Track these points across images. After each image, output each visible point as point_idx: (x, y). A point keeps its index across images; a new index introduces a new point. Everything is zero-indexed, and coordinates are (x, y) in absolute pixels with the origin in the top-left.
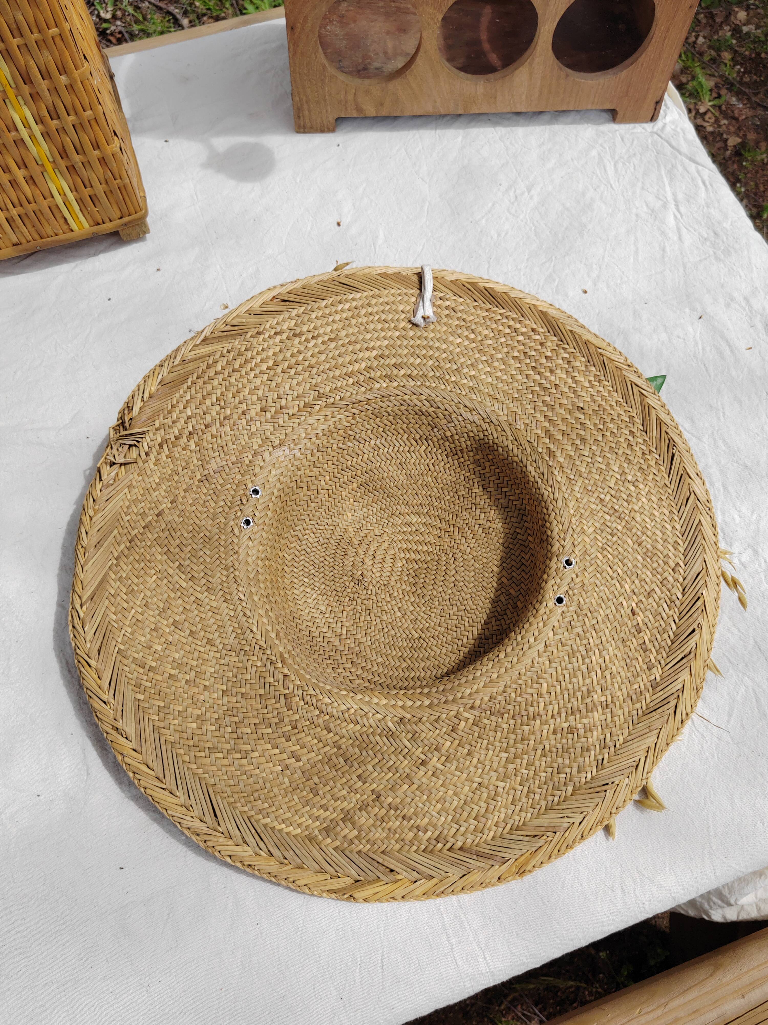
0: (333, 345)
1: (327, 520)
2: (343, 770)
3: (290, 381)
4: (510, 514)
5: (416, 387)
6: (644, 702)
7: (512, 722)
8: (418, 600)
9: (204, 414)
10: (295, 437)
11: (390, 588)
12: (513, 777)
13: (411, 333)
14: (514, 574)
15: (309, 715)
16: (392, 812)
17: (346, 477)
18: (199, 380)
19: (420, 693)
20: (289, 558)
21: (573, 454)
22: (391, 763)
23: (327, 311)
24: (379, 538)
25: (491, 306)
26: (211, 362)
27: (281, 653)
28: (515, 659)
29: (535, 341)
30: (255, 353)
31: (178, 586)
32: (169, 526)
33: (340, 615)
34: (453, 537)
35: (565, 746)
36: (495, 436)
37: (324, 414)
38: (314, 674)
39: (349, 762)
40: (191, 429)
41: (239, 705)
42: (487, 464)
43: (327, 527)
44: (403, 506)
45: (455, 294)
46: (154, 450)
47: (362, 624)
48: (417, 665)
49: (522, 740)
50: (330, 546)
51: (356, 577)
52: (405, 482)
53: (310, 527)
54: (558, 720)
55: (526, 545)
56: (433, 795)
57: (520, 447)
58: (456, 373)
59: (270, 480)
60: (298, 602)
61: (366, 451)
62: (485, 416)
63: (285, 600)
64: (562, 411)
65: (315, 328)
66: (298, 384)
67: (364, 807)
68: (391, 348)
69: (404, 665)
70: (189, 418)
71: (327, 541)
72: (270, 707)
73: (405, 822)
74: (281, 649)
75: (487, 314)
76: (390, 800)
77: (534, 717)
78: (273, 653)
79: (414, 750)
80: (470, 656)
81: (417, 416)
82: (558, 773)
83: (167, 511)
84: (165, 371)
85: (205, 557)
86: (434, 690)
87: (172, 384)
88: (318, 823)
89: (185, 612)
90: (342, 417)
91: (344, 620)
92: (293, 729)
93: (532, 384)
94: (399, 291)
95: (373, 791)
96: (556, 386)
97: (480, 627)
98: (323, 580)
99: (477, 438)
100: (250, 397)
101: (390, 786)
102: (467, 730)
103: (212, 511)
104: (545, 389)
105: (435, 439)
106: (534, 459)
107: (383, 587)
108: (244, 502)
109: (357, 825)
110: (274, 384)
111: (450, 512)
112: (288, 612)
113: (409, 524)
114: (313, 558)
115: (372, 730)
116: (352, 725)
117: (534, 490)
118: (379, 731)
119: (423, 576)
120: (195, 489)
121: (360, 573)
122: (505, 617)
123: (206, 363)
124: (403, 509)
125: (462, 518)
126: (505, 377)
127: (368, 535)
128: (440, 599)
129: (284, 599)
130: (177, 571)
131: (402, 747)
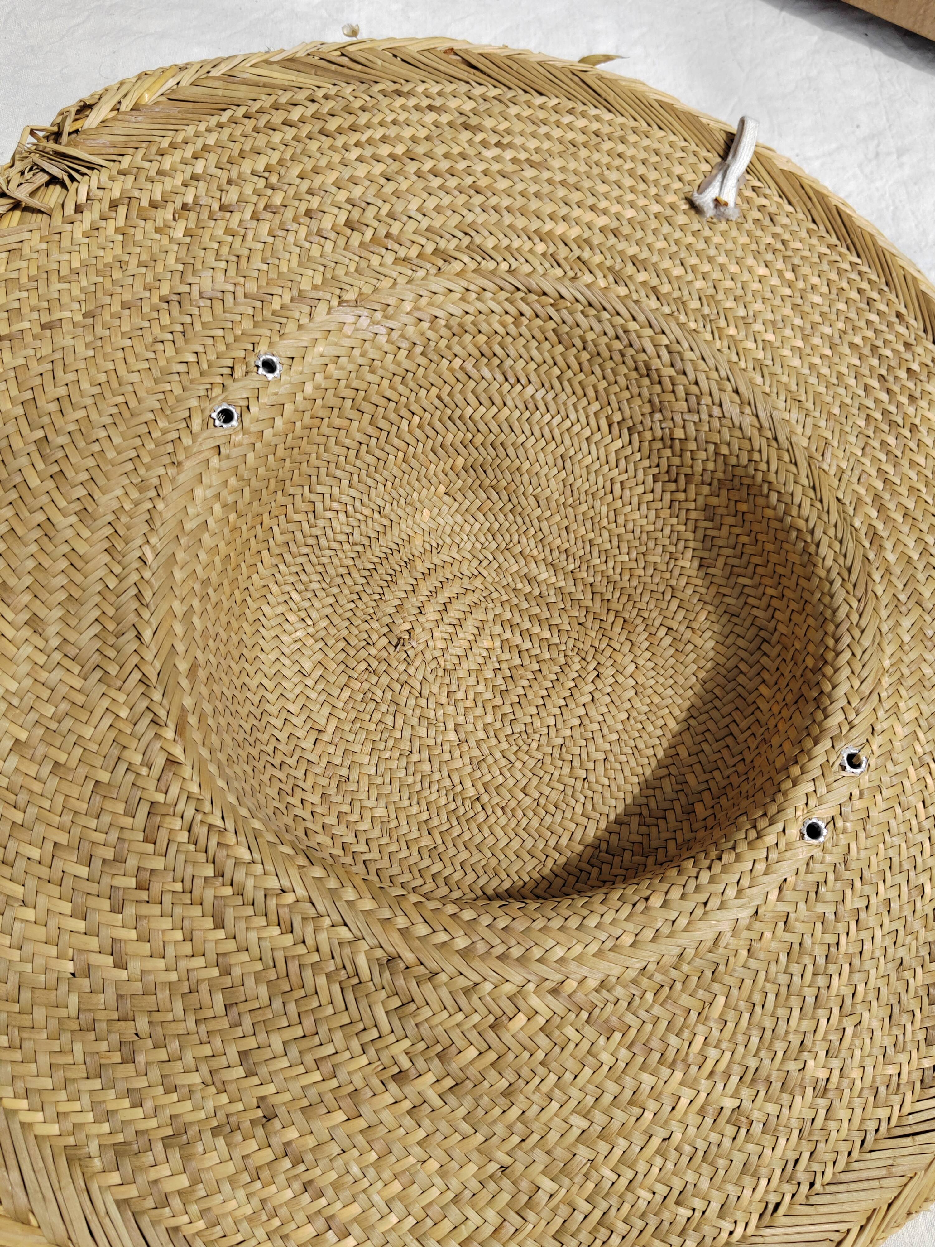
0: (529, 173)
1: (382, 503)
2: (214, 1025)
3: (425, 195)
4: (737, 629)
5: (658, 314)
6: (897, 1108)
7: (624, 1054)
8: (498, 725)
9: (230, 182)
10: (392, 301)
11: (454, 681)
12: (579, 1179)
13: (681, 219)
14: (705, 746)
15: (189, 871)
16: (287, 1163)
17: (450, 437)
18: (246, 121)
19: (454, 916)
20: (280, 538)
21: (916, 556)
22: (329, 1049)
23: (541, 115)
24: (466, 579)
25: (838, 242)
26: (283, 100)
27: (183, 708)
28: (683, 921)
29: (898, 335)
30: (376, 120)
31: (18, 479)
32: (58, 355)
33: (336, 692)
34: (610, 634)
35: (714, 1148)
36: (773, 468)
37: (465, 284)
38: (236, 784)
39: (234, 1011)
40: (189, 199)
41: (37, 787)
42: (730, 520)
43: (376, 515)
44: (532, 543)
45: (782, 194)
46: (96, 206)
47: (372, 727)
48: (452, 851)
49: (631, 1103)
50: (369, 552)
51: (397, 631)
52: (556, 495)
53: (344, 499)
54: (720, 1086)
55: (750, 699)
56: (392, 1158)
57: (819, 505)
58: (741, 323)
59: (308, 359)
60: (262, 630)
61: (510, 403)
62: (766, 424)
63: (237, 613)
64: (913, 474)
65: (508, 131)
66: (438, 209)
67: (228, 1129)
68: (638, 228)
69: (426, 841)
70: (195, 177)
71: (366, 541)
72: (106, 819)
73: (306, 1198)
74: (188, 702)
75: (828, 251)
76: (292, 1134)
77: (674, 1061)
78: (165, 702)
79: (392, 1038)
80: (565, 875)
81: (634, 375)
82: (678, 1203)
83: (67, 327)
84: (187, 78)
85: (106, 444)
86: (486, 920)
87: (190, 105)
88: (106, 1128)
89: (10, 539)
90: (497, 308)
91: (340, 705)
92: (139, 887)
93: (871, 405)
94: (684, 144)
95: (262, 1099)
96: (914, 428)
97: (603, 825)
98: (329, 610)
99: (733, 461)
100: (334, 189)
101: (305, 1102)
102: (522, 1037)
103: (162, 362)
104: (892, 423)
105: (648, 435)
106: (839, 536)
107: (441, 672)
108: (238, 373)
109: (194, 1165)
110: (389, 188)
111: (619, 585)
112: (235, 639)
113: (530, 580)
114: (326, 560)
115: (316, 957)
116: (276, 931)
117: (818, 595)
118: (331, 966)
119: (525, 683)
120: (146, 309)
121: (408, 626)
122: (661, 823)
123: (273, 98)
124: (531, 547)
125: (638, 606)
126: (825, 371)
127: (447, 566)
128: (544, 740)
129: (237, 610)
130: (33, 448)
131: (369, 1022)
